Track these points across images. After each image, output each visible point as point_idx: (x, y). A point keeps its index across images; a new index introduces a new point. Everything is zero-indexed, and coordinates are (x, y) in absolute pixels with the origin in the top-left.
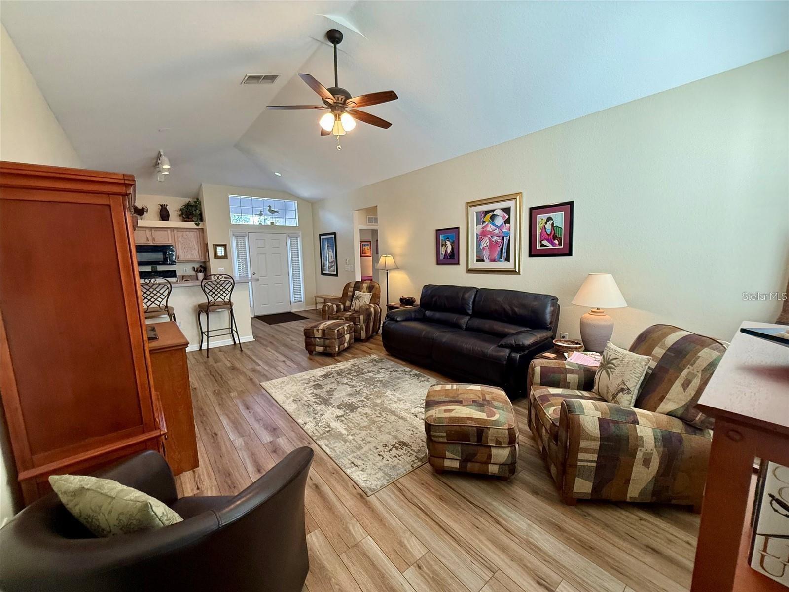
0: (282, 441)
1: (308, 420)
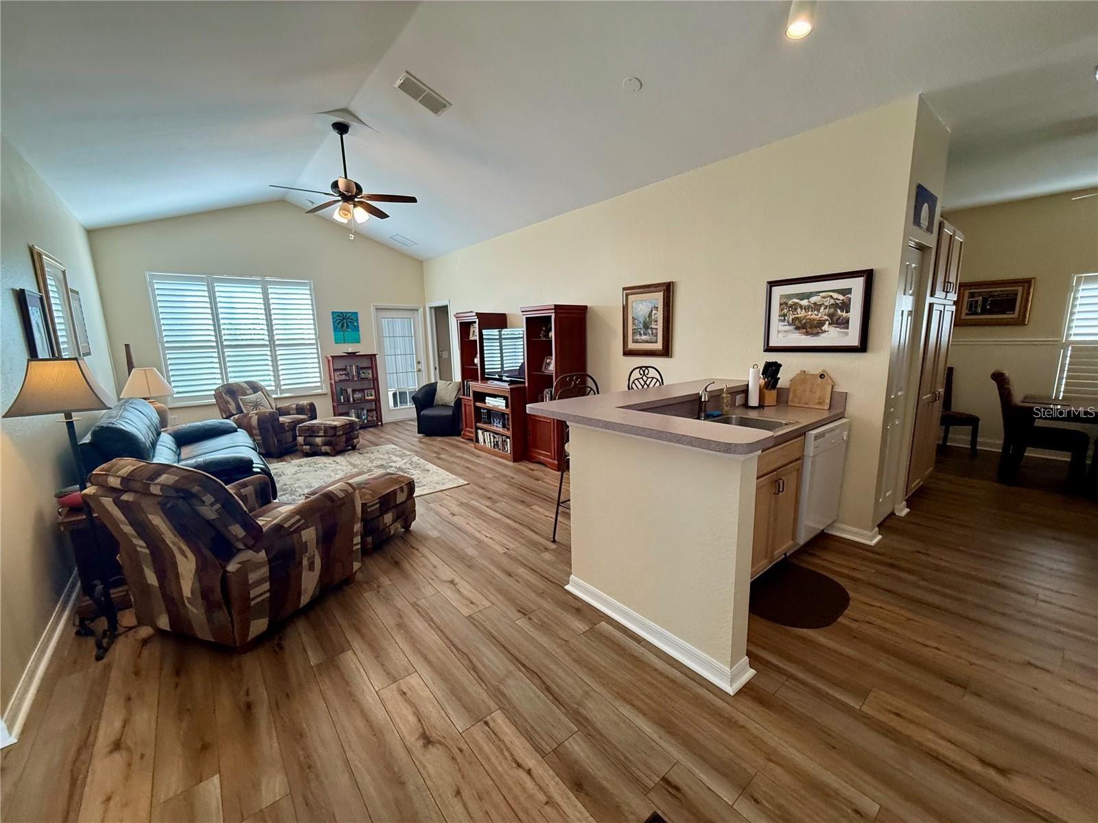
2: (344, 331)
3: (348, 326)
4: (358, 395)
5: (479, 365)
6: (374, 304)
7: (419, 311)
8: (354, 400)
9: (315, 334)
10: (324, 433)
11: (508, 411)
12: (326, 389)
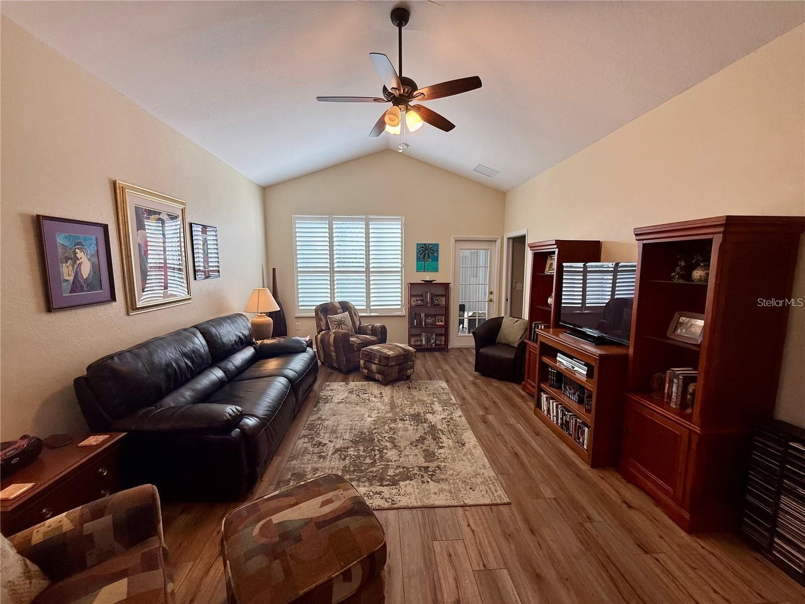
0: (481, 413)
1: (458, 419)
2: (425, 261)
3: (429, 256)
4: (429, 321)
5: (553, 306)
6: (454, 236)
7: (498, 241)
8: (425, 324)
9: (401, 263)
10: (379, 361)
11: (591, 387)
12: (404, 312)
